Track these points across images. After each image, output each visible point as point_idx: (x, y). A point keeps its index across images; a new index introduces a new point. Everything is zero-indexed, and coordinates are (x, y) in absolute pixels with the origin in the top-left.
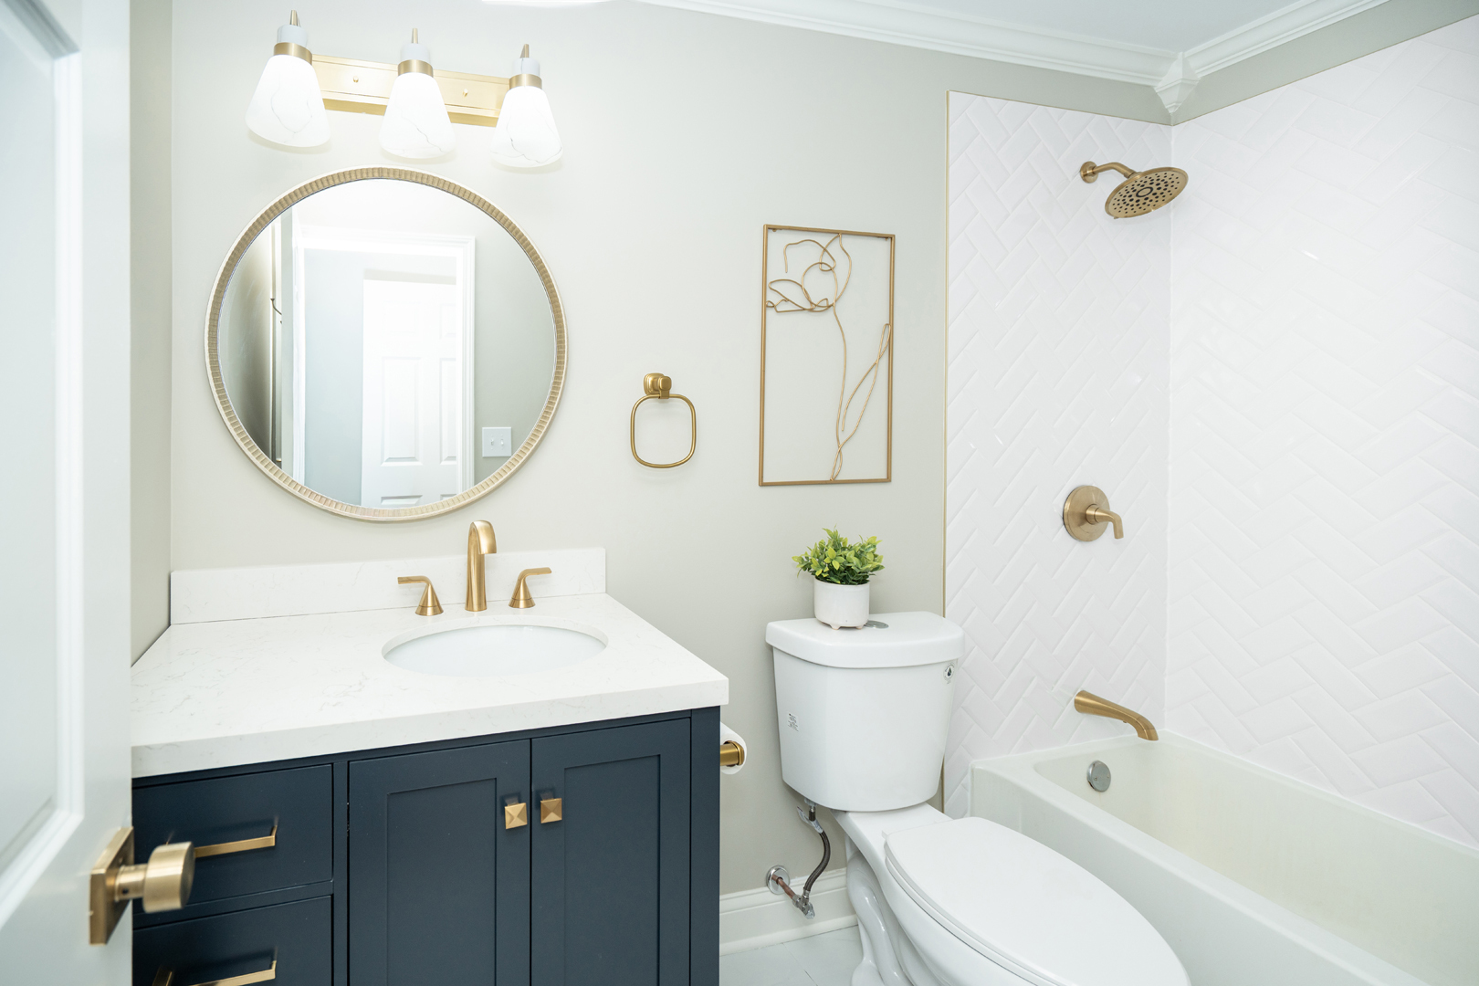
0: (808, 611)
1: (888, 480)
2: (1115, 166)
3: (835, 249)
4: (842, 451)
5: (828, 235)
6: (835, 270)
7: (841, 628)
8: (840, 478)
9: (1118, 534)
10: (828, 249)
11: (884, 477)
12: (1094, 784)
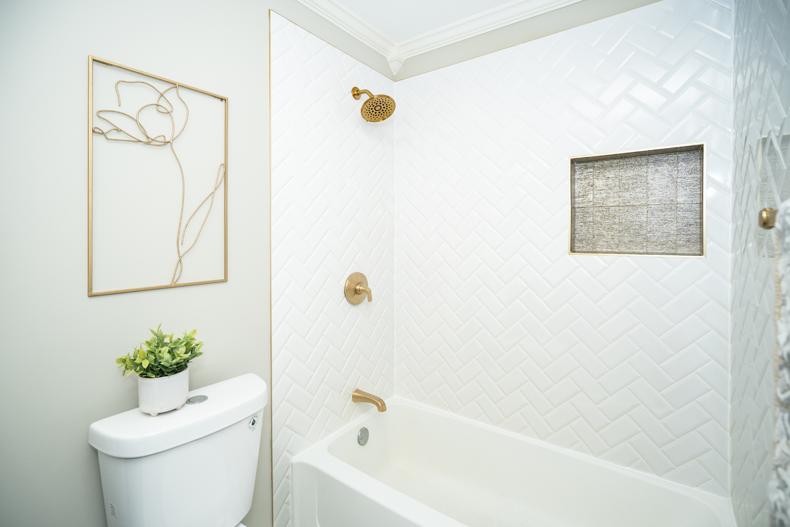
0: (133, 402)
1: (225, 280)
2: (368, 93)
3: (171, 95)
4: (182, 260)
5: (169, 84)
6: (172, 114)
7: (159, 414)
8: (181, 281)
9: (370, 299)
10: (164, 95)
11: (223, 278)
12: (361, 442)
